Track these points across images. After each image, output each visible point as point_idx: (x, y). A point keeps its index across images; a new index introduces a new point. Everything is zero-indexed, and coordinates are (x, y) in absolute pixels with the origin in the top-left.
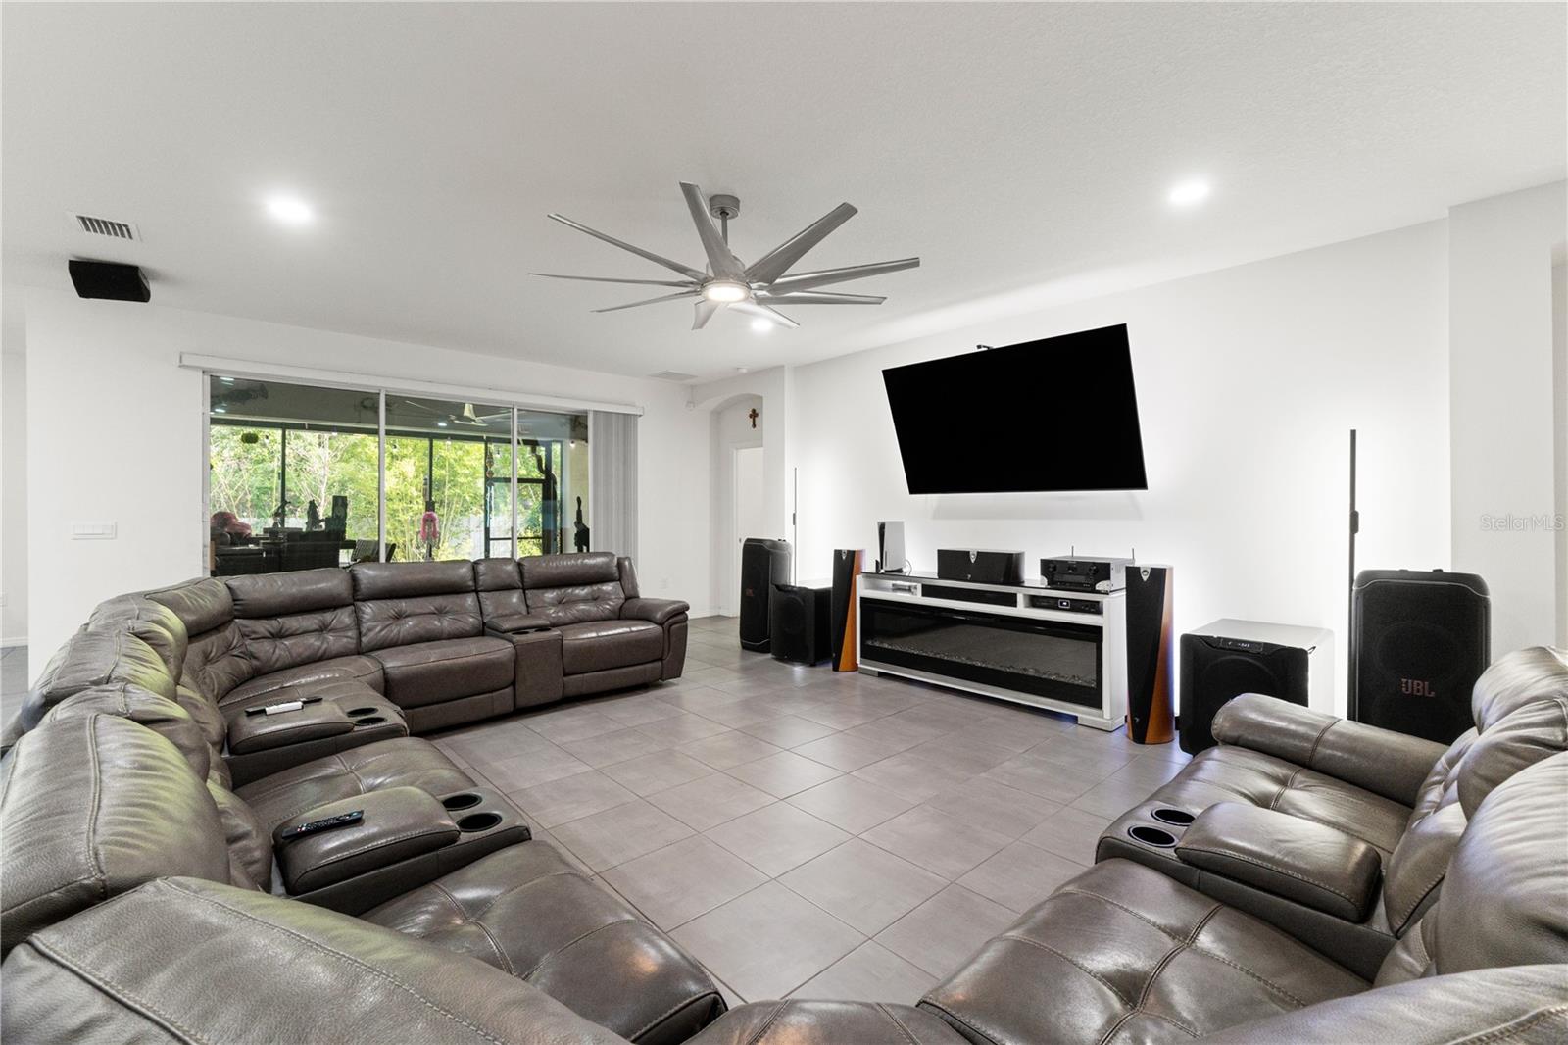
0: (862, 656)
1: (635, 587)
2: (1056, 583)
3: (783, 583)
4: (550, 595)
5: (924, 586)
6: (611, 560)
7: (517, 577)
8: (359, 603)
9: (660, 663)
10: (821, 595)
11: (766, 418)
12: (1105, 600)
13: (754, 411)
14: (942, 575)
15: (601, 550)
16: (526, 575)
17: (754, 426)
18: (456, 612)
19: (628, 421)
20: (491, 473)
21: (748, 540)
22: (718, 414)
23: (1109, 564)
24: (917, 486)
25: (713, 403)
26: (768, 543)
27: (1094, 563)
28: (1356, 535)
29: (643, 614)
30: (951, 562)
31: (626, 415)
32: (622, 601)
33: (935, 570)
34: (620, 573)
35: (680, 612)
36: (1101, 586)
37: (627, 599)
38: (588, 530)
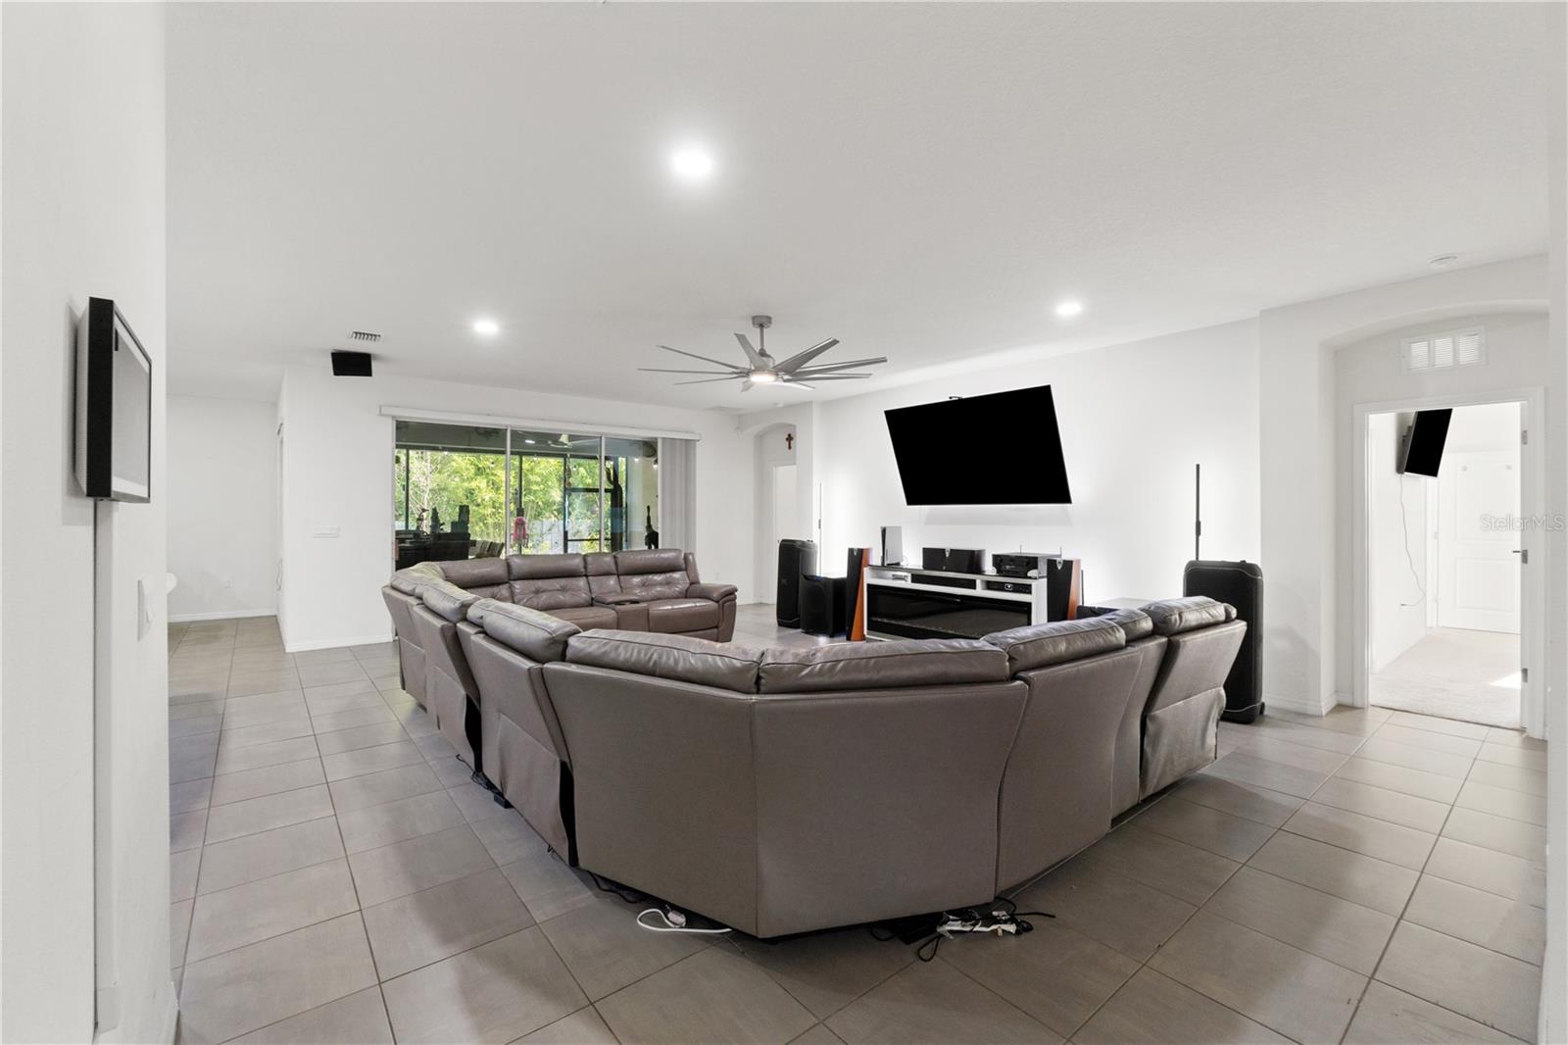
0: (868, 629)
1: (697, 576)
2: (1002, 572)
3: (808, 574)
4: (636, 580)
5: (912, 575)
6: (680, 554)
7: (613, 566)
8: (512, 582)
9: (716, 630)
10: (838, 583)
11: (797, 442)
12: (1034, 583)
13: (789, 435)
14: (926, 567)
15: (668, 547)
16: (620, 564)
17: (790, 448)
18: (573, 590)
19: (689, 444)
20: (570, 484)
21: (783, 541)
22: (760, 438)
23: (1036, 558)
24: (913, 498)
25: (756, 429)
26: (799, 543)
27: (1027, 557)
28: (1200, 537)
29: (704, 594)
30: (932, 557)
31: (686, 440)
32: (688, 585)
33: (921, 563)
34: (686, 565)
35: (730, 594)
36: (1032, 573)
37: (691, 584)
38: (657, 534)
